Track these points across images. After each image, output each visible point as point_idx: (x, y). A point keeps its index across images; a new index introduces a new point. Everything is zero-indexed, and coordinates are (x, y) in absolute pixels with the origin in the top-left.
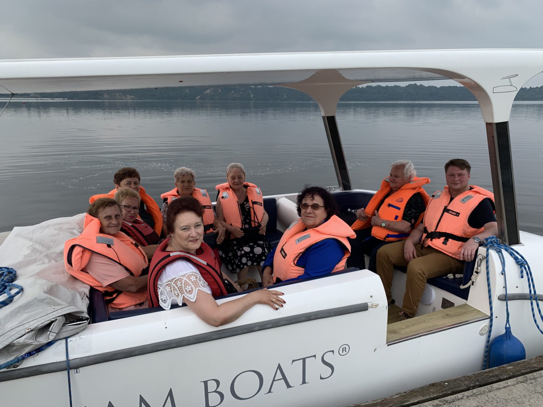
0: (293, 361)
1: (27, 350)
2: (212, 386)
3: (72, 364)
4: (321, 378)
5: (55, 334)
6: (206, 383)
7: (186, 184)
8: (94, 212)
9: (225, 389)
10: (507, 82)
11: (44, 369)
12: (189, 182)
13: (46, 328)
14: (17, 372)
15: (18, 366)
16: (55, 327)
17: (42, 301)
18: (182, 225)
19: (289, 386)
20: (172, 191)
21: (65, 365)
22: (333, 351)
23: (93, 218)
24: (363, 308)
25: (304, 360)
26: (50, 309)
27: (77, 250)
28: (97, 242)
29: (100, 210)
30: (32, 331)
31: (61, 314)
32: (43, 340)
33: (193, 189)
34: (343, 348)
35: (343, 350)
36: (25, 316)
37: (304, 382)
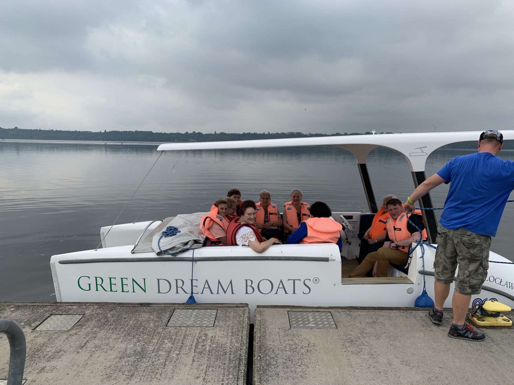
0: (289, 280)
1: (180, 250)
2: (249, 283)
3: (194, 259)
4: (304, 293)
5: (190, 246)
6: (246, 280)
7: (265, 200)
8: (217, 205)
9: (255, 286)
10: (419, 150)
11: (185, 259)
12: (267, 198)
13: (186, 244)
14: (176, 258)
15: (176, 256)
16: (190, 243)
17: (187, 234)
18: (248, 212)
19: (286, 293)
20: (258, 203)
21: (192, 259)
22: (310, 280)
23: (216, 207)
24: (326, 260)
25: (294, 280)
26: (189, 237)
27: (208, 219)
28: (217, 217)
29: (220, 205)
30: (182, 243)
31: (193, 239)
32: (186, 247)
33: (269, 203)
34: (315, 279)
35: (315, 280)
36: (180, 238)
37: (294, 293)
